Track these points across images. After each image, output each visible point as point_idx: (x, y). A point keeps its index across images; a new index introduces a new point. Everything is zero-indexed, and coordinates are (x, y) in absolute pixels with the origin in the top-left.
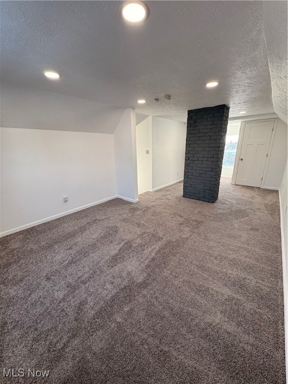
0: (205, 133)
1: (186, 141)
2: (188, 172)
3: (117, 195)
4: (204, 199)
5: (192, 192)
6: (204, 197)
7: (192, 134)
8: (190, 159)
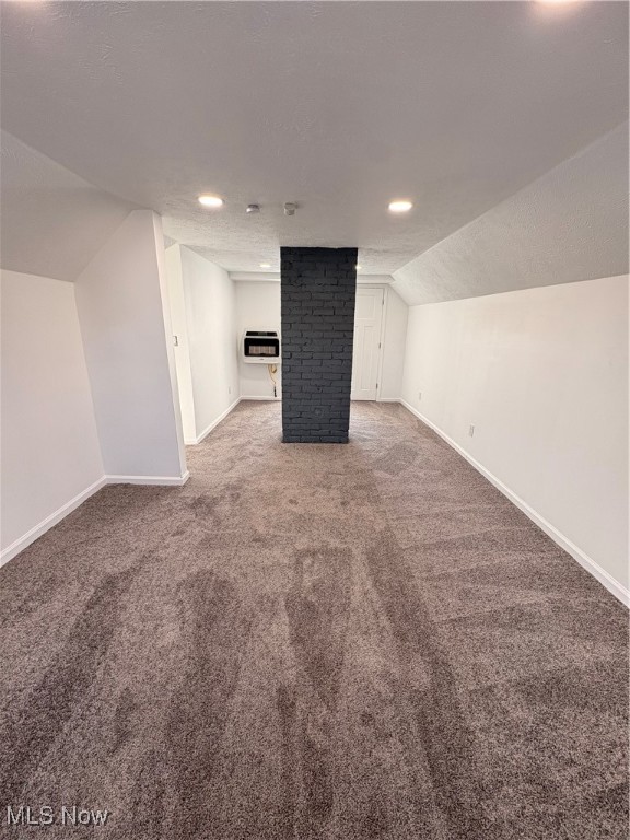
0: (324, 301)
1: (282, 315)
2: (291, 385)
3: (106, 478)
4: (331, 438)
5: (304, 427)
6: (330, 434)
7: (295, 301)
8: (294, 355)
